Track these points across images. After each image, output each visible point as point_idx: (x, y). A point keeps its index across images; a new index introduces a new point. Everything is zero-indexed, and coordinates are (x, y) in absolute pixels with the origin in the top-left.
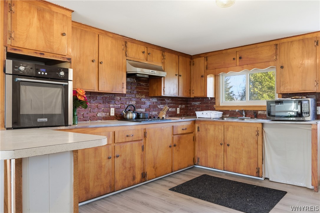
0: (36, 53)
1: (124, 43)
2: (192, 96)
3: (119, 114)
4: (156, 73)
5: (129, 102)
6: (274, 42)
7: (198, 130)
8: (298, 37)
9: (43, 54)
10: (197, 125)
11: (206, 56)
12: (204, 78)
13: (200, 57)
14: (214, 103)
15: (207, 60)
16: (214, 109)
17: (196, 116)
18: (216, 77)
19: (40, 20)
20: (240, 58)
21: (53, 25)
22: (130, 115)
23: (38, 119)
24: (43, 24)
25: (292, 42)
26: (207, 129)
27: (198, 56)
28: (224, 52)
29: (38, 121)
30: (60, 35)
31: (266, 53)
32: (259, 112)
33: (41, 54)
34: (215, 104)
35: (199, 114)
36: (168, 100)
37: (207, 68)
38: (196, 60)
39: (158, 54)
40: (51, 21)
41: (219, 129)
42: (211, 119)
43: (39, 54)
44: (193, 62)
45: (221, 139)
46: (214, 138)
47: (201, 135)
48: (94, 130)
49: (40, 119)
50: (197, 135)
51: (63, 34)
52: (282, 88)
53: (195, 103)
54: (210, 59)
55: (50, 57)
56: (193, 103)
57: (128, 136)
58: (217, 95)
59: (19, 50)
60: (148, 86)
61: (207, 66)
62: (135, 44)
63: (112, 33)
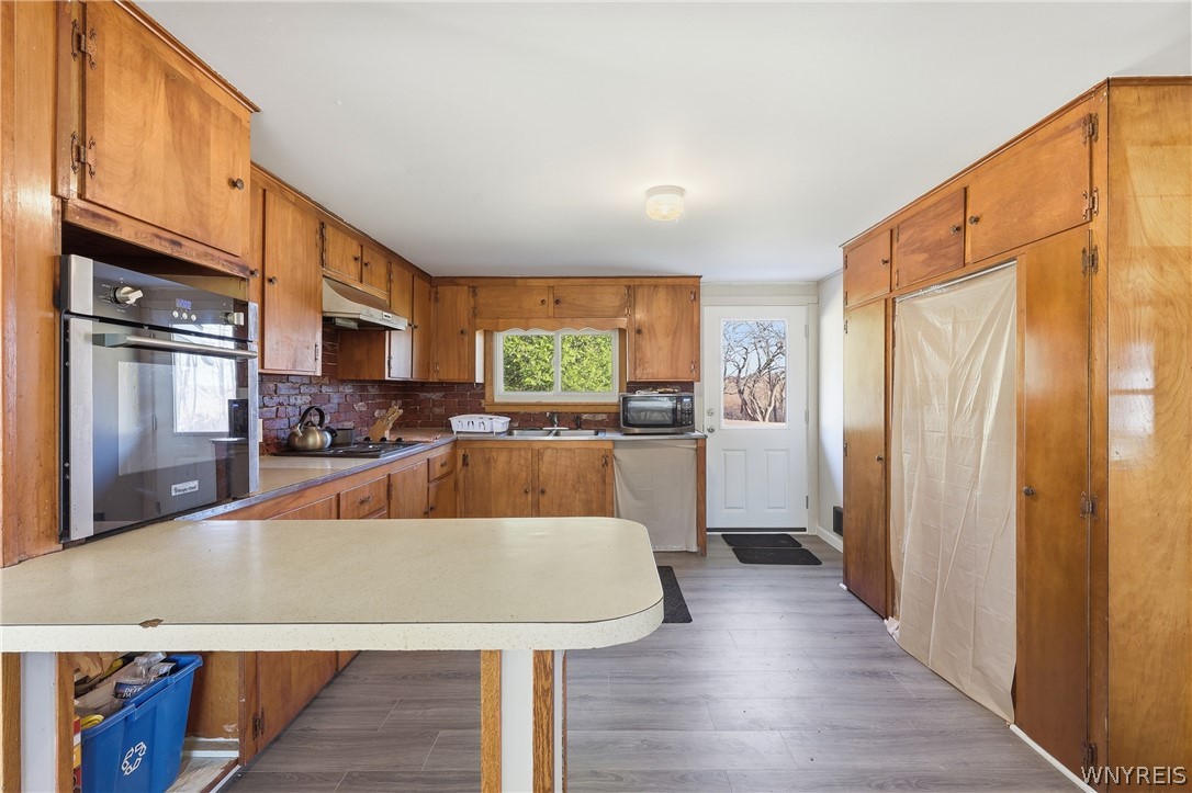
0: (158, 236)
1: (318, 227)
2: (434, 378)
3: (273, 434)
4: (376, 316)
5: (296, 399)
6: (625, 282)
7: (465, 463)
8: (664, 280)
9: (180, 245)
10: (461, 453)
11: (474, 284)
12: (466, 335)
13: (458, 285)
14: (483, 396)
15: (475, 294)
16: (481, 411)
17: (451, 426)
18: (488, 335)
19: (172, 116)
20: (557, 302)
21: (208, 144)
22: (317, 439)
23: (173, 487)
24: (181, 134)
25: (656, 286)
26: (489, 459)
27: (452, 281)
28: (519, 282)
29: (173, 494)
30: (224, 183)
31: (609, 298)
32: (584, 417)
33: (174, 243)
34: (484, 398)
35: (460, 423)
36: (373, 387)
37: (475, 315)
38: (447, 292)
39: (379, 268)
40: (202, 127)
41: (520, 456)
42: (491, 435)
43: (167, 244)
44: (437, 293)
45: (526, 479)
46: (509, 479)
47: (473, 475)
48: (300, 497)
49: (179, 486)
50: (461, 476)
51: (234, 184)
52: (638, 372)
53: (429, 395)
54: (482, 294)
55: (198, 256)
56: (422, 395)
57: (362, 502)
58: (488, 377)
59: (109, 219)
60: (335, 351)
61: (475, 308)
62: (340, 233)
63: (296, 191)
